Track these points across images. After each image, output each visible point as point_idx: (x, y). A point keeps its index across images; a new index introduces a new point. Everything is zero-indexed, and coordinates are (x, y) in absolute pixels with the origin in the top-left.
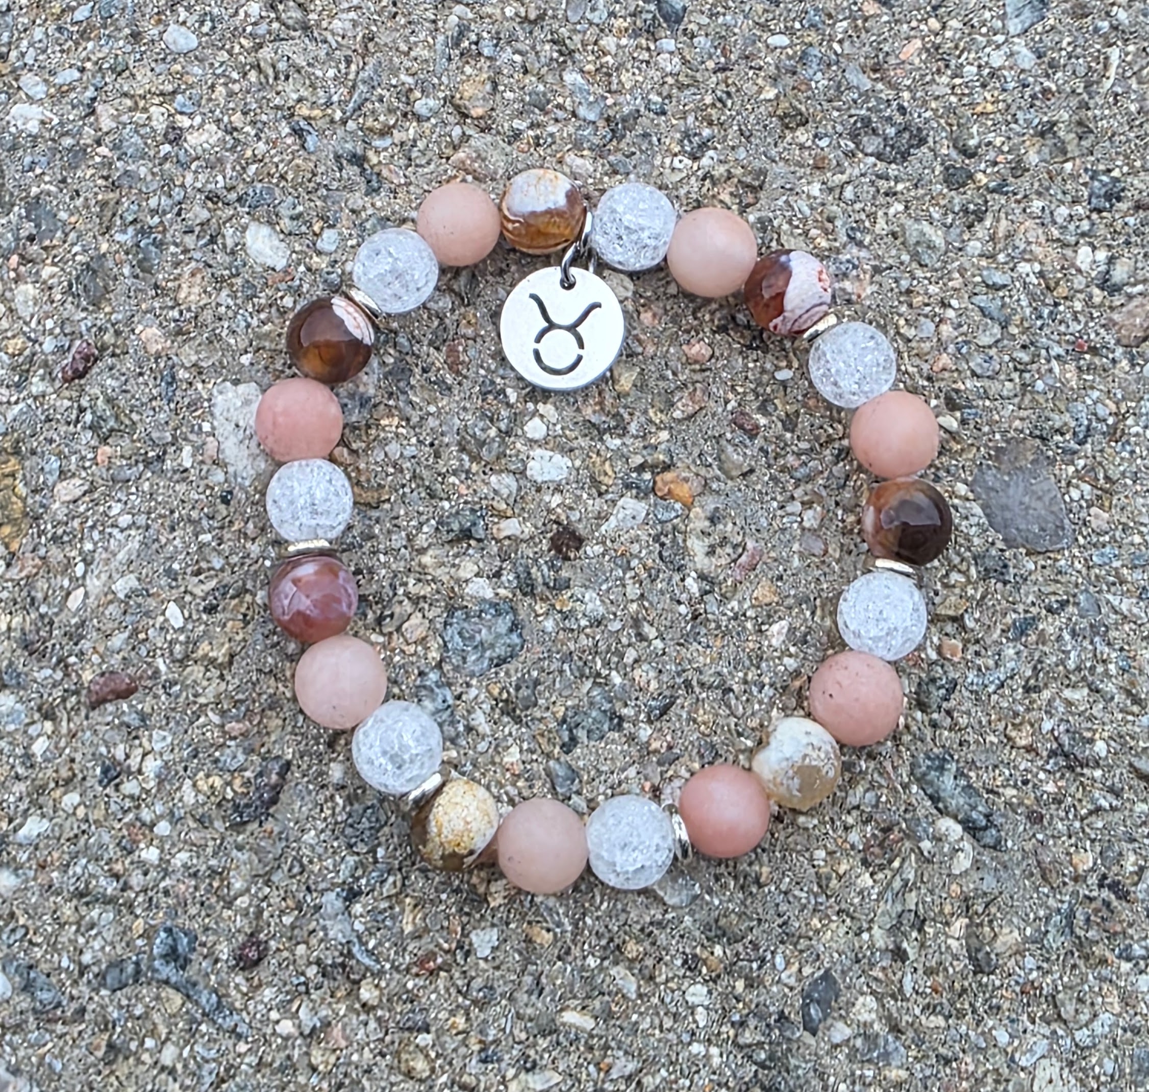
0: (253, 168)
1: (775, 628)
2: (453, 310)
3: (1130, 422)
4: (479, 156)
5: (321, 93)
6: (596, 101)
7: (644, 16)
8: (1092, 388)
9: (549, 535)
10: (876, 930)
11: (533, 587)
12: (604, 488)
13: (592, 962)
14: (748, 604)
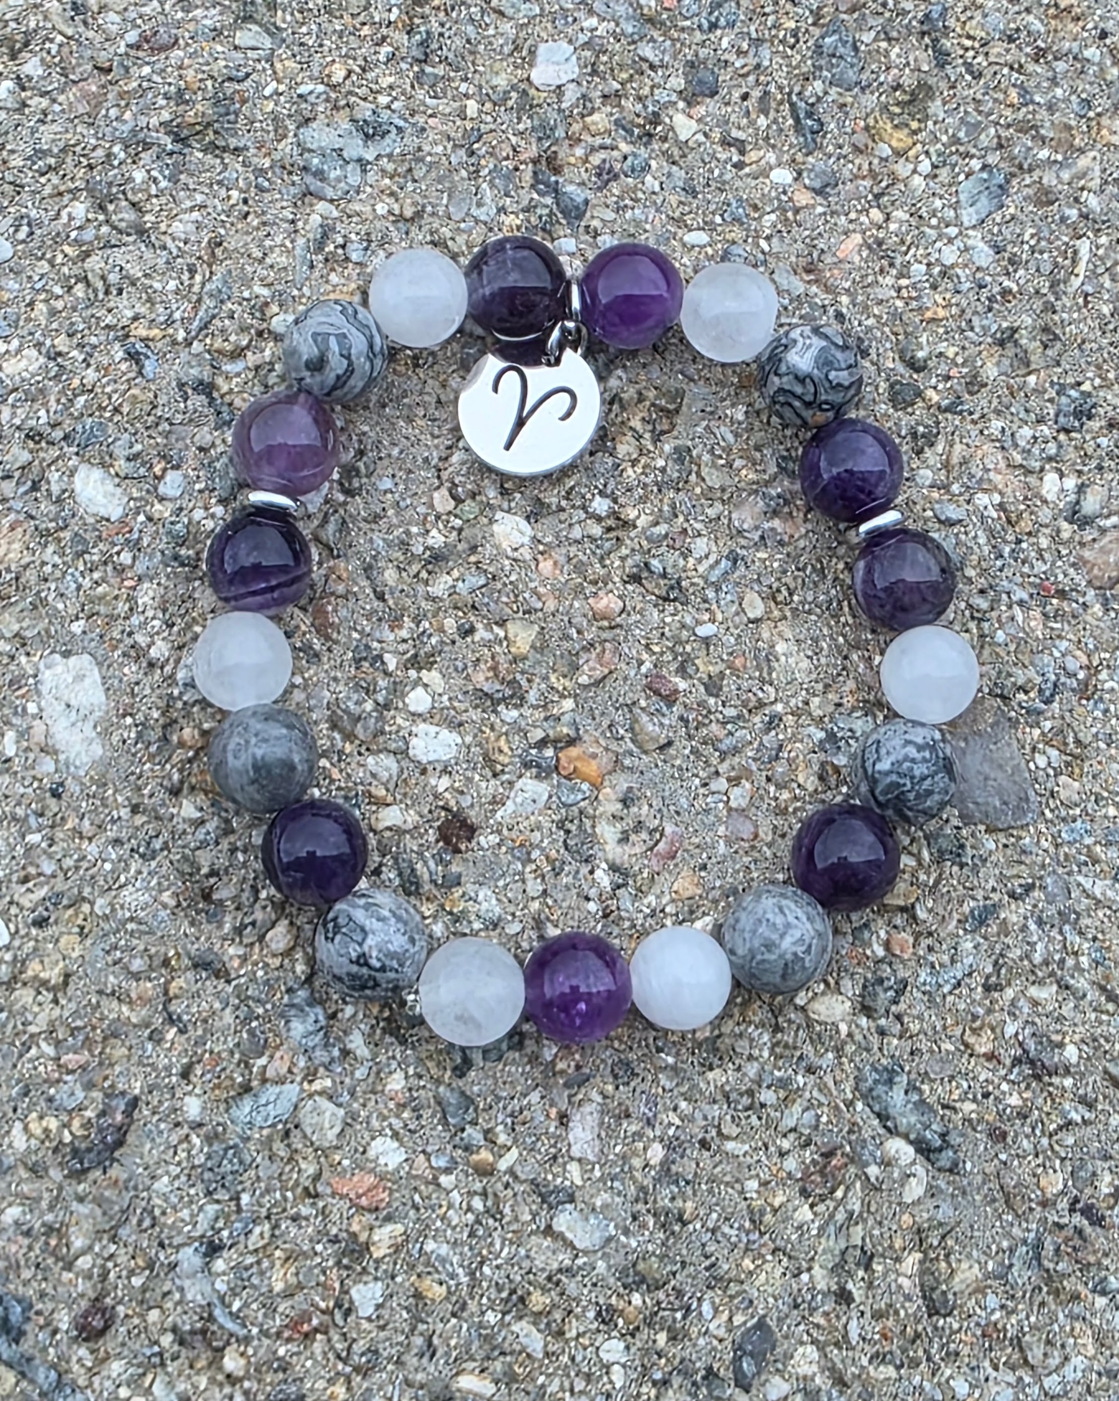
0: (81, 400)
1: (698, 925)
2: (320, 563)
3: (1103, 675)
5: (161, 309)
7: (539, 211)
8: (1061, 637)
9: (436, 824)
10: (817, 1270)
11: (418, 885)
12: (499, 767)
13: (491, 1317)
14: (667, 898)
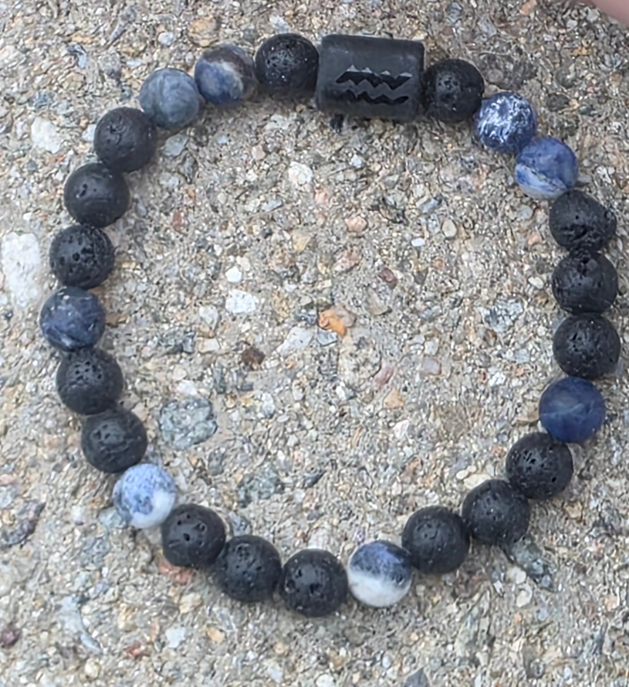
0: (39, 79)
1: (399, 425)
2: (179, 187)
5: (91, 25)
9: (240, 352)
10: (457, 643)
11: (225, 389)
12: (281, 320)
13: (251, 655)
14: (379, 408)
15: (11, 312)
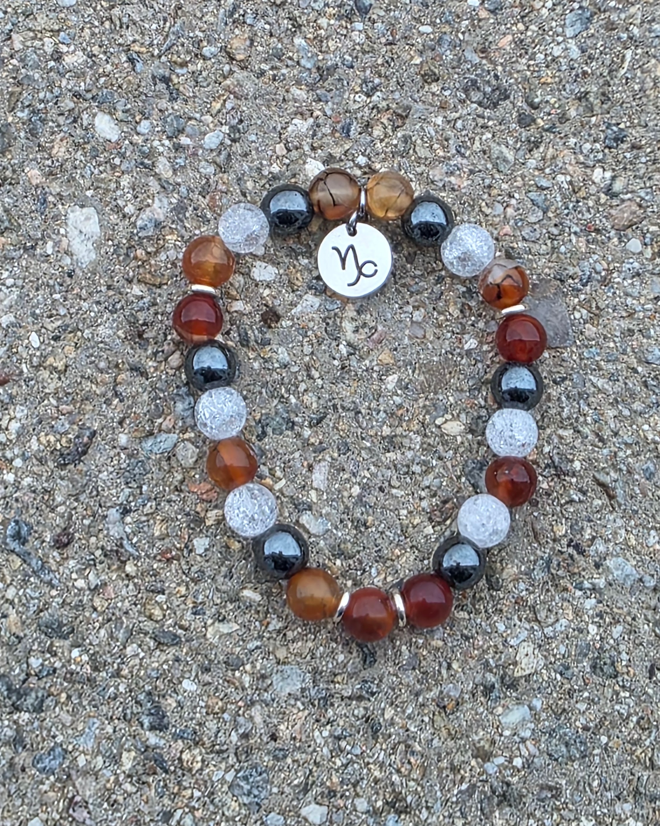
0: (102, 80)
1: (390, 378)
2: (215, 175)
3: (615, 275)
4: (238, 84)
5: (147, 38)
6: (312, 57)
7: (346, 7)
8: (594, 253)
9: (260, 313)
11: (248, 341)
12: (296, 287)
14: (375, 363)
15: (74, 271)
